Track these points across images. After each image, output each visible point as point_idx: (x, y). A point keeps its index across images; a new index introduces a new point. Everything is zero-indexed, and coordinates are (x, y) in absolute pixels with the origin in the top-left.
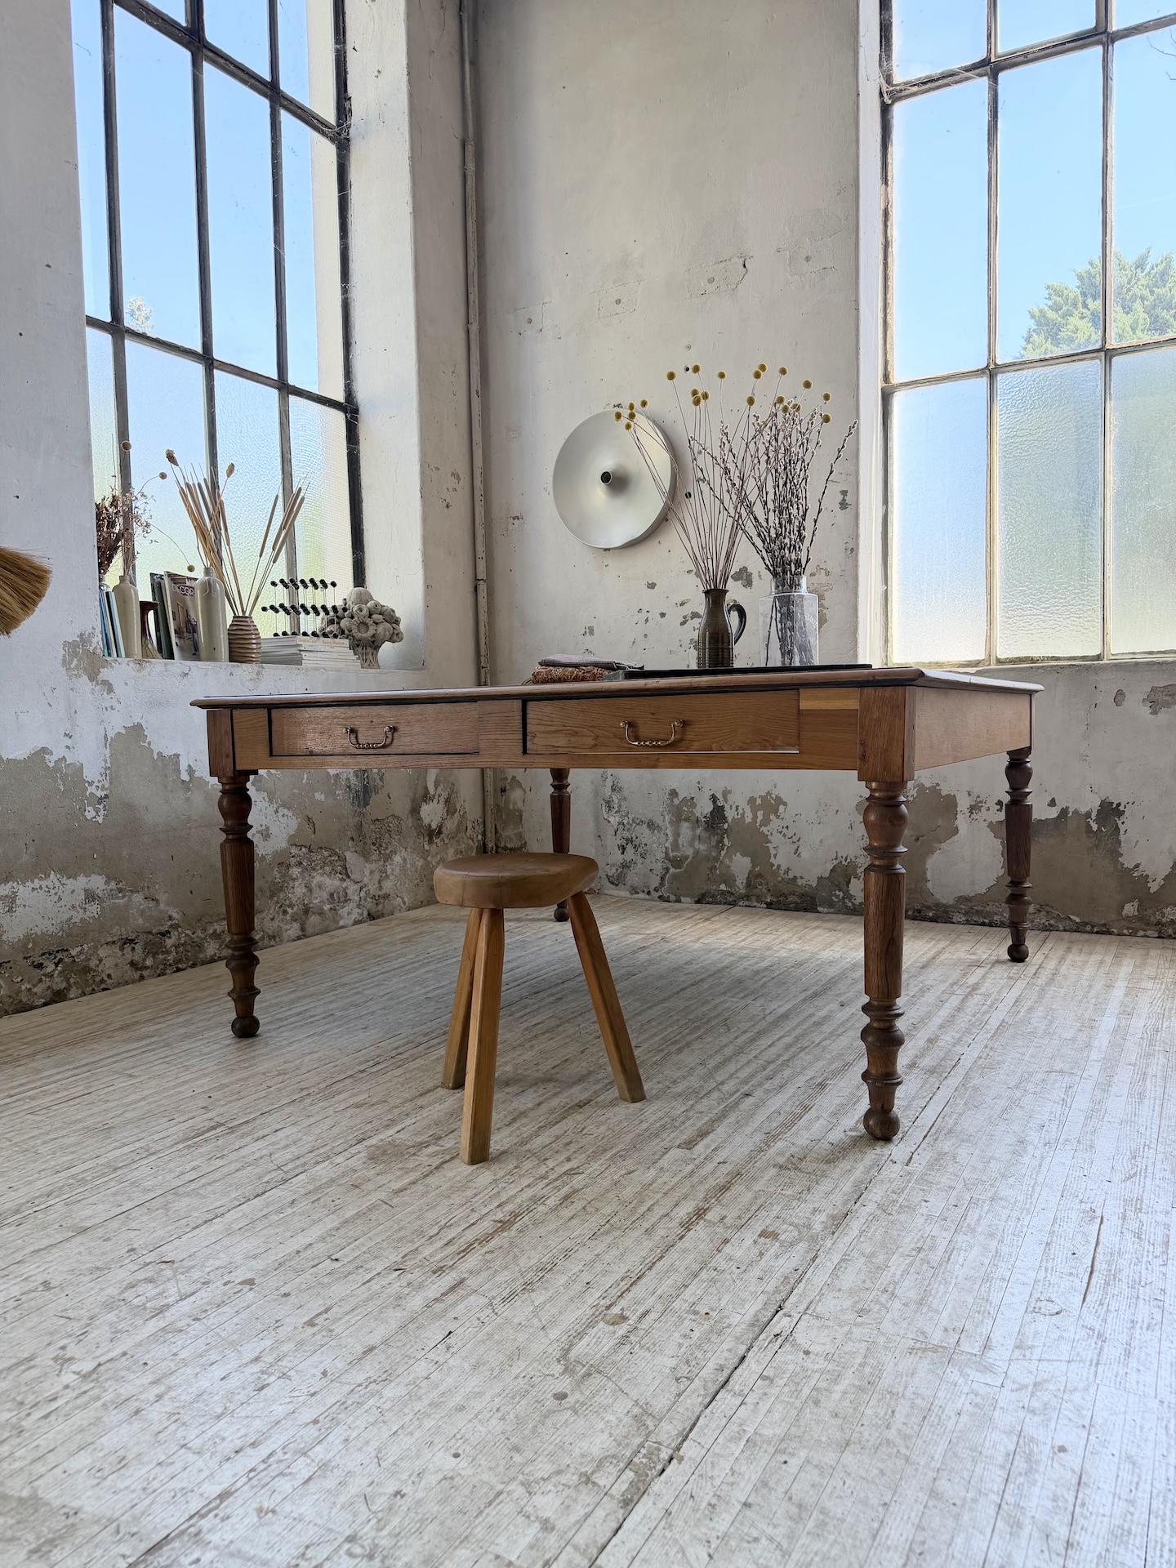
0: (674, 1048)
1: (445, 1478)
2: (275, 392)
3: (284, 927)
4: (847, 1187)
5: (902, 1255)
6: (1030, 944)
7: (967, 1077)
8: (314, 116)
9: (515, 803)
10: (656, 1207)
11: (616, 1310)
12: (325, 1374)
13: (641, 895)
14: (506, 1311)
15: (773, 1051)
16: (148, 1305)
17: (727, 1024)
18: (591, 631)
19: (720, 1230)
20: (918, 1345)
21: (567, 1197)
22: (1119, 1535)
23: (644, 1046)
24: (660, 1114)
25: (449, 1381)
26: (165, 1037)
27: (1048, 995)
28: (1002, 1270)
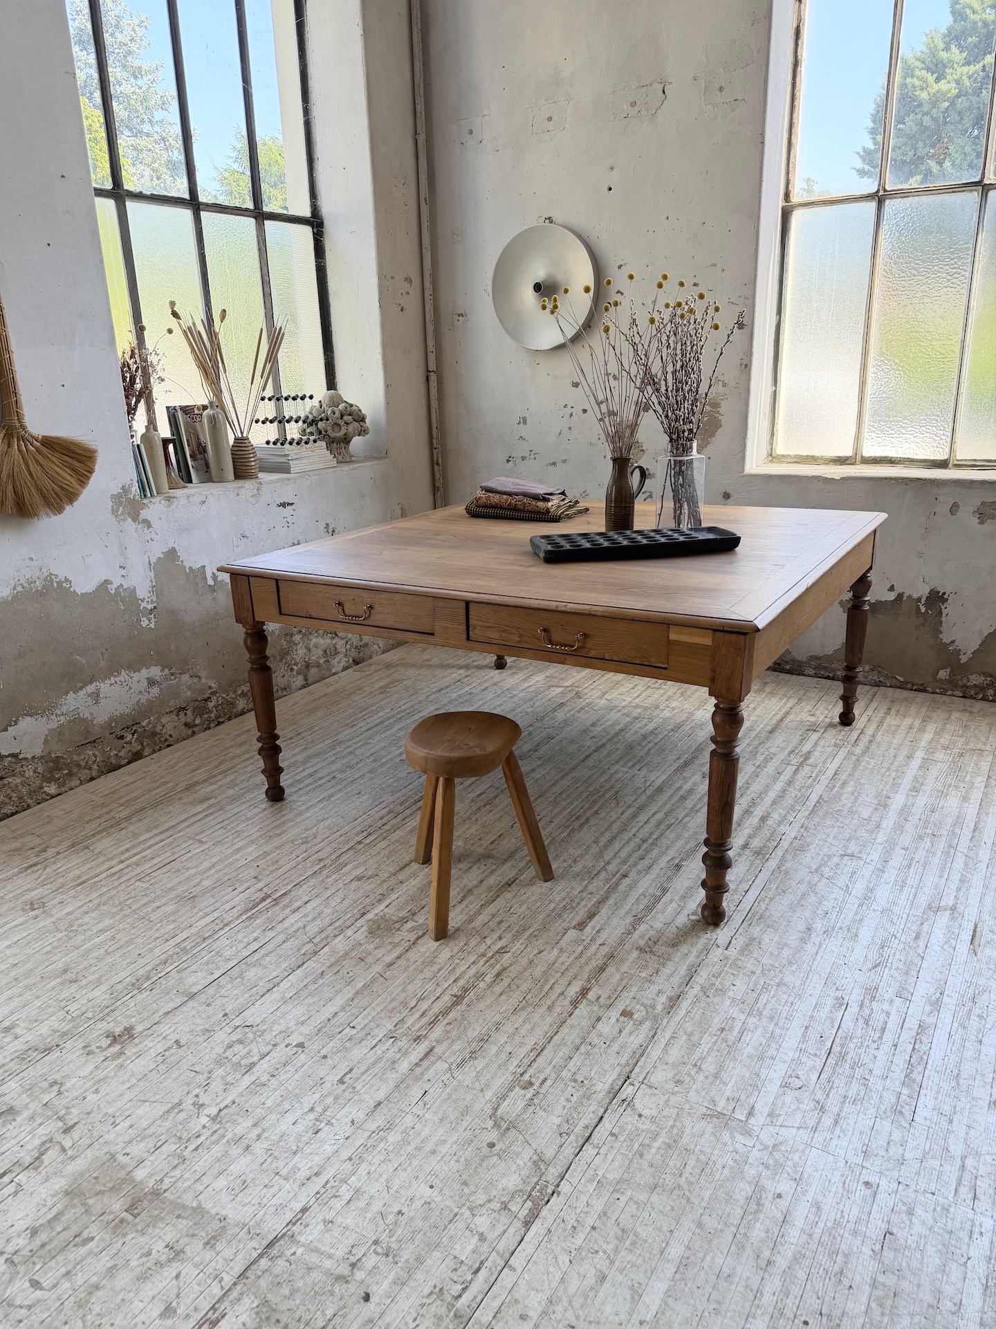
0: (578, 824)
1: (425, 1203)
2: (254, 221)
3: (292, 681)
4: (683, 971)
5: (711, 1033)
6: (860, 703)
7: (783, 860)
10: (556, 986)
12: (353, 1122)
14: (460, 1075)
15: (648, 828)
16: (242, 1063)
18: (525, 421)
19: (596, 1008)
20: (708, 1113)
21: (498, 975)
22: (798, 1257)
23: (556, 821)
24: (563, 894)
25: (426, 1131)
26: (219, 799)
27: (861, 768)
28: (772, 1050)
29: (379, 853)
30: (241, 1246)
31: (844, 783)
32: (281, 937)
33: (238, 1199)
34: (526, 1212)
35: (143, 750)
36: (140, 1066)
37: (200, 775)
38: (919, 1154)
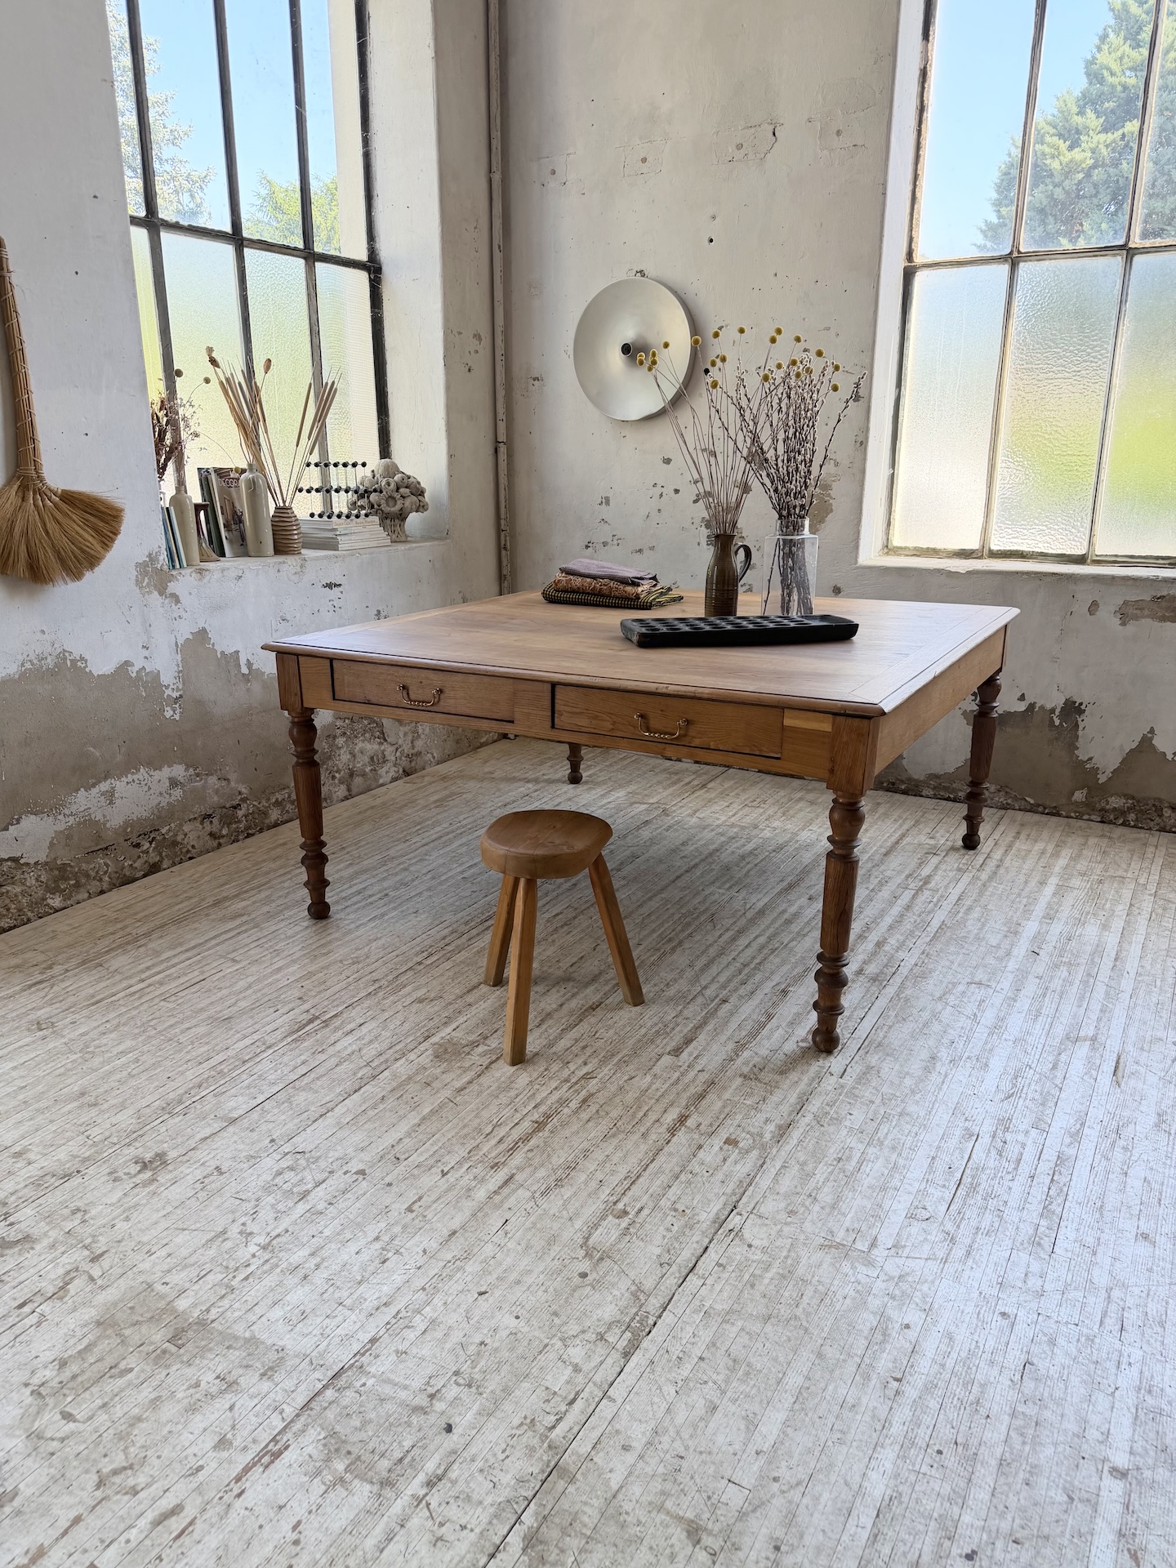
0: (668, 947)
1: (511, 1333)
2: (302, 262)
3: (333, 790)
4: (793, 1098)
5: (826, 1164)
6: (985, 825)
7: (902, 987)
10: (650, 1113)
11: (620, 1206)
12: (425, 1251)
14: (544, 1204)
15: (749, 952)
16: (295, 1190)
17: (713, 920)
18: (607, 501)
19: (696, 1136)
20: (826, 1243)
21: (584, 1101)
22: (929, 1388)
23: (645, 944)
24: (655, 1019)
25: (509, 1261)
26: (253, 916)
27: (988, 893)
28: (896, 1182)
29: (442, 975)
30: (303, 1377)
31: (970, 909)
32: (334, 1061)
33: (297, 1329)
34: (626, 1343)
35: (161, 861)
36: (176, 1193)
37: (229, 890)
38: (1060, 1285)
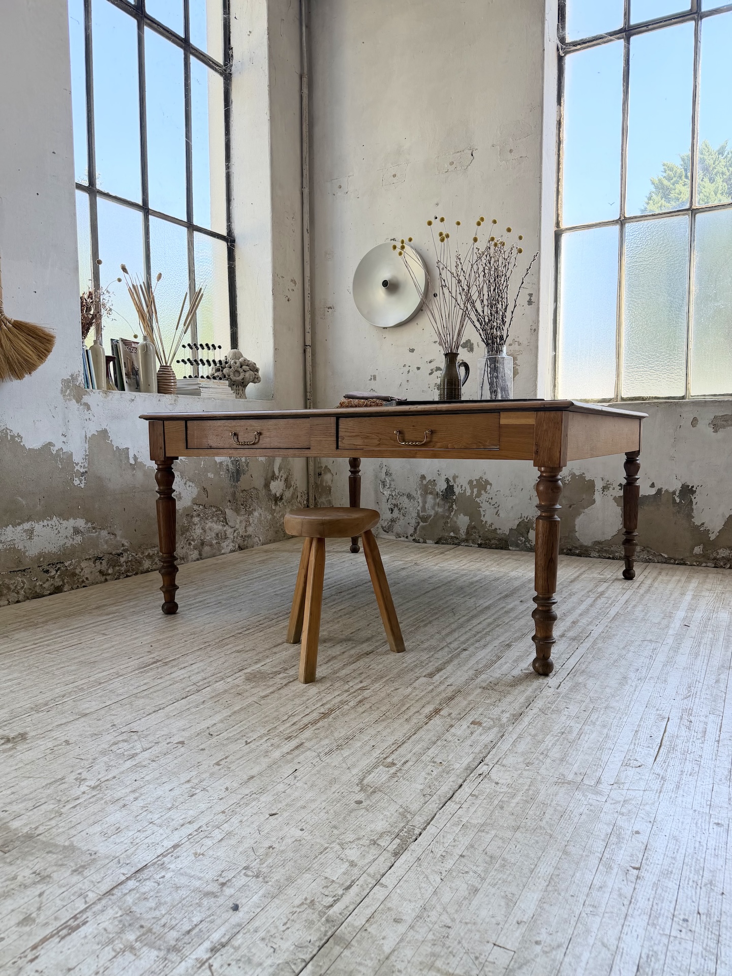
0: (422, 624)
1: (296, 840)
2: (186, 229)
3: (189, 553)
4: (522, 699)
5: (553, 735)
6: (637, 569)
7: (595, 643)
8: (210, 59)
9: (327, 482)
10: (412, 708)
11: (389, 760)
12: (227, 789)
13: (402, 539)
14: (327, 759)
15: (480, 626)
16: (125, 753)
17: (453, 611)
18: (375, 378)
19: (449, 720)
20: (560, 781)
21: (360, 702)
22: (666, 873)
24: (413, 659)
25: (297, 794)
26: (124, 613)
27: (646, 599)
28: (609, 744)
29: (256, 639)
30: (110, 872)
32: (168, 683)
33: (111, 839)
34: (395, 847)
36: (29, 756)
37: (107, 602)
